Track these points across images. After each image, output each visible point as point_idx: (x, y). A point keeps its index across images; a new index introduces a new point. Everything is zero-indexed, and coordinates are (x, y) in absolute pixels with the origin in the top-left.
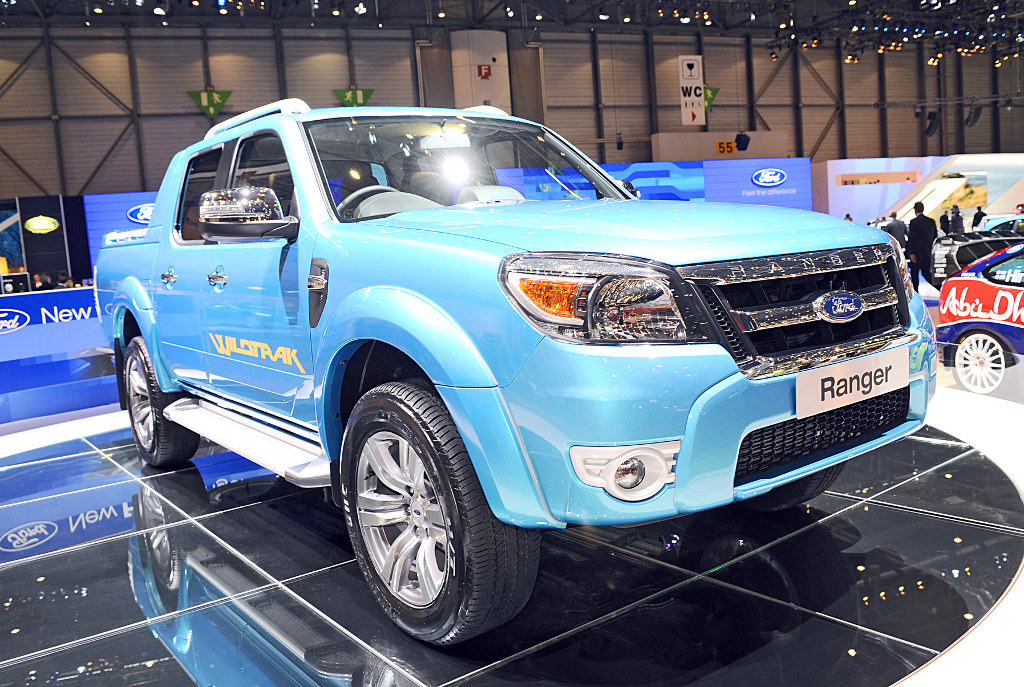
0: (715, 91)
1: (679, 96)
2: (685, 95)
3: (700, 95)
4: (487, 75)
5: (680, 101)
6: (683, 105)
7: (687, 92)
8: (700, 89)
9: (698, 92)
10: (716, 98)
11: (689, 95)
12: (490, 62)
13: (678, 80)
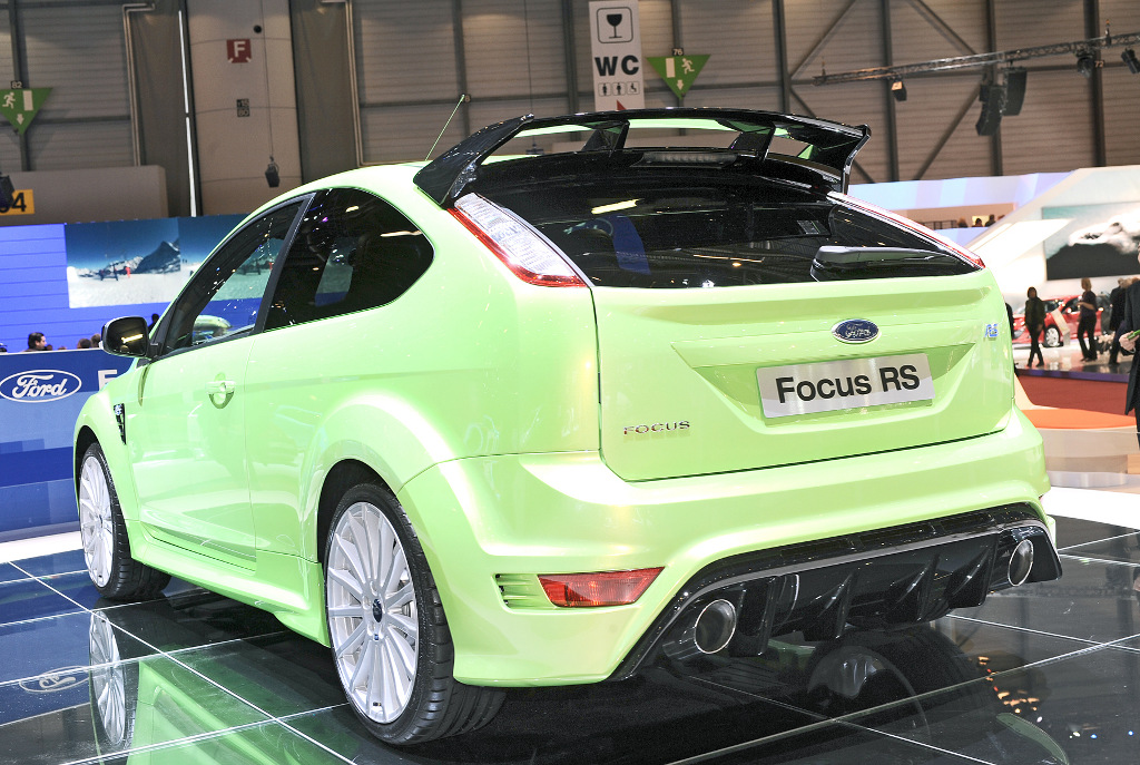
0: (700, 60)
1: (591, 75)
2: (602, 73)
3: (635, 70)
4: (245, 55)
5: (592, 83)
6: (598, 91)
7: (607, 67)
8: (635, 60)
9: (631, 65)
10: (702, 73)
11: (612, 72)
12: (250, 33)
13: (589, 46)
